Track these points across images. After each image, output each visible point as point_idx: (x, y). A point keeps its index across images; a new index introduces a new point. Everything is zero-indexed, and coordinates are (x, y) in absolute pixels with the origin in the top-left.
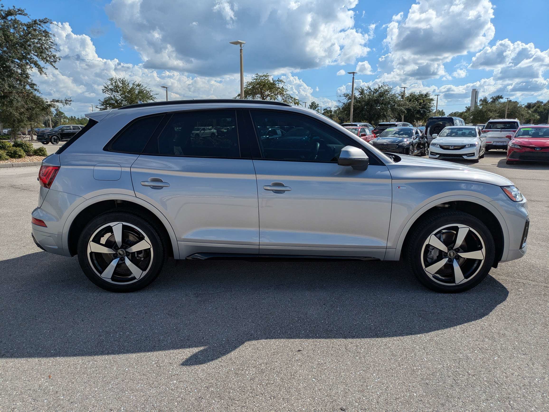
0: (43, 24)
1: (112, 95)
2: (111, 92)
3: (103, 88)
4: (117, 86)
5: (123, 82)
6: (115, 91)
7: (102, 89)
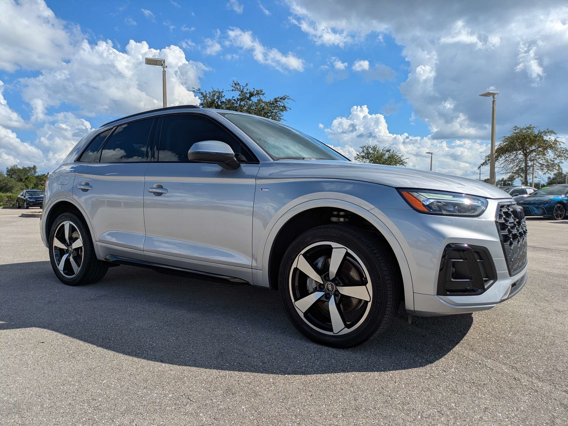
0: (282, 100)
1: (362, 161)
2: (362, 159)
3: (356, 156)
4: (368, 153)
5: (374, 149)
6: (366, 158)
7: (354, 157)
